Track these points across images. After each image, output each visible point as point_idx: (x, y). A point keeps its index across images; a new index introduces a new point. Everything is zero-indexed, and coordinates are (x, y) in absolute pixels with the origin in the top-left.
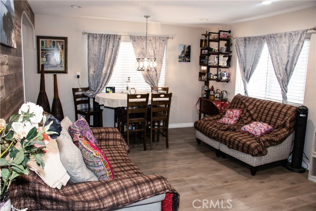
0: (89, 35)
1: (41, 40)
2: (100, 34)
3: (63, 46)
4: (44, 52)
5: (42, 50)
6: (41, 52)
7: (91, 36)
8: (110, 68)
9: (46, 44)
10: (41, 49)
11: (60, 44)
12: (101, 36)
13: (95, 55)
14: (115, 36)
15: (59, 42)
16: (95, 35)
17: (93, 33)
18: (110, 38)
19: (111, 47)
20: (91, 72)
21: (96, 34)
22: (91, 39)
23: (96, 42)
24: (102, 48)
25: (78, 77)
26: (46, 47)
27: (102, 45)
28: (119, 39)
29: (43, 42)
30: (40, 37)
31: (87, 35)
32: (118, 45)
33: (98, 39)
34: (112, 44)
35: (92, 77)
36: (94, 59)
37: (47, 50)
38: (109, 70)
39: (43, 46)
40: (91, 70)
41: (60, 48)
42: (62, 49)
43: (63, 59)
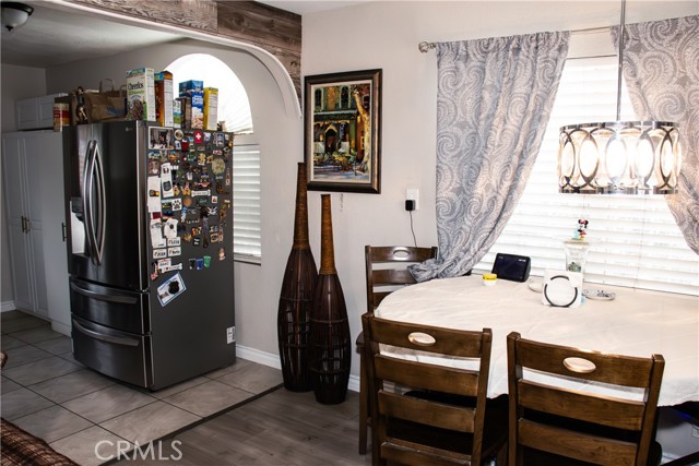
0: (441, 49)
1: (313, 88)
2: (480, 42)
3: (367, 99)
4: (321, 124)
5: (317, 118)
6: (312, 124)
7: (445, 50)
8: (510, 174)
9: (326, 99)
10: (313, 114)
11: (360, 95)
12: (485, 47)
13: (462, 126)
14: (540, 40)
15: (359, 88)
16: (462, 47)
17: (453, 39)
18: (518, 50)
19: (521, 87)
20: (447, 193)
21: (466, 43)
22: (447, 63)
23: (468, 77)
24: (487, 95)
25: (410, 205)
26: (326, 109)
27: (488, 81)
28: (560, 49)
29: (318, 93)
30: (310, 80)
31: (433, 52)
32: (553, 78)
33: (474, 62)
34: (529, 73)
35: (445, 207)
36: (458, 140)
37: (329, 117)
38: (507, 184)
39: (318, 103)
40: (444, 184)
41: (360, 109)
42: (367, 110)
43: (367, 146)
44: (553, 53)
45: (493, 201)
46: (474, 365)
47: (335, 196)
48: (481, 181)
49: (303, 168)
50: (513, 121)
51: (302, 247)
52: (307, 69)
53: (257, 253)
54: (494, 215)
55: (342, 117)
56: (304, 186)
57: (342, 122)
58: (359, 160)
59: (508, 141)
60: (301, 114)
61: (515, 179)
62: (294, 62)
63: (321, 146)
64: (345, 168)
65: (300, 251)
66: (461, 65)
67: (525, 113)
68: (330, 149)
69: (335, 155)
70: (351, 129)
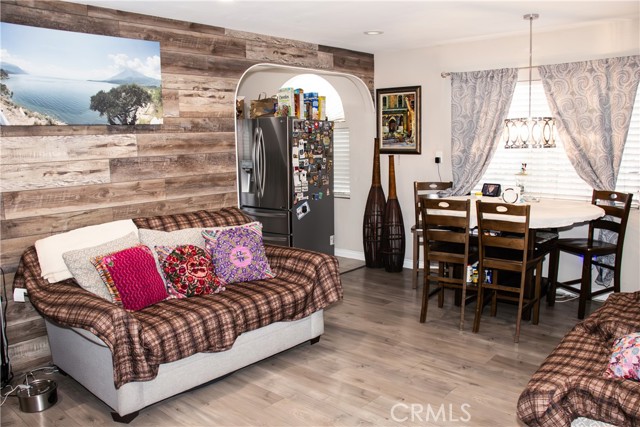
0: (454, 76)
1: (382, 96)
2: (473, 73)
4: (387, 116)
5: (384, 113)
6: (381, 116)
7: (455, 77)
8: (489, 142)
9: (389, 102)
10: (381, 111)
11: (409, 100)
12: (476, 75)
13: (465, 117)
14: (503, 72)
15: (408, 96)
16: (464, 75)
17: (459, 71)
18: (493, 77)
19: (494, 96)
20: (457, 153)
21: (466, 73)
22: (457, 84)
23: (467, 91)
24: (477, 101)
25: (437, 160)
26: (389, 108)
27: (477, 94)
28: (514, 77)
29: (384, 99)
30: (380, 91)
31: (449, 77)
32: (510, 92)
33: (471, 84)
34: (498, 89)
35: (456, 161)
36: (463, 124)
37: (391, 112)
38: (488, 147)
39: (385, 105)
40: (456, 148)
41: (409, 108)
42: (413, 109)
43: (413, 128)
44: (510, 79)
45: (481, 155)
46: (463, 214)
47: (396, 156)
48: (474, 146)
49: (377, 140)
50: (491, 114)
51: (377, 185)
52: (377, 85)
53: (347, 191)
54: (482, 163)
55: (399, 112)
56: (378, 151)
57: (399, 115)
58: (409, 136)
59: (488, 125)
60: (375, 110)
61: (492, 144)
62: (370, 81)
63: (387, 129)
64: (401, 140)
65: (376, 188)
66: (464, 85)
67: (497, 111)
68: (392, 131)
69: (395, 134)
70: (404, 119)
